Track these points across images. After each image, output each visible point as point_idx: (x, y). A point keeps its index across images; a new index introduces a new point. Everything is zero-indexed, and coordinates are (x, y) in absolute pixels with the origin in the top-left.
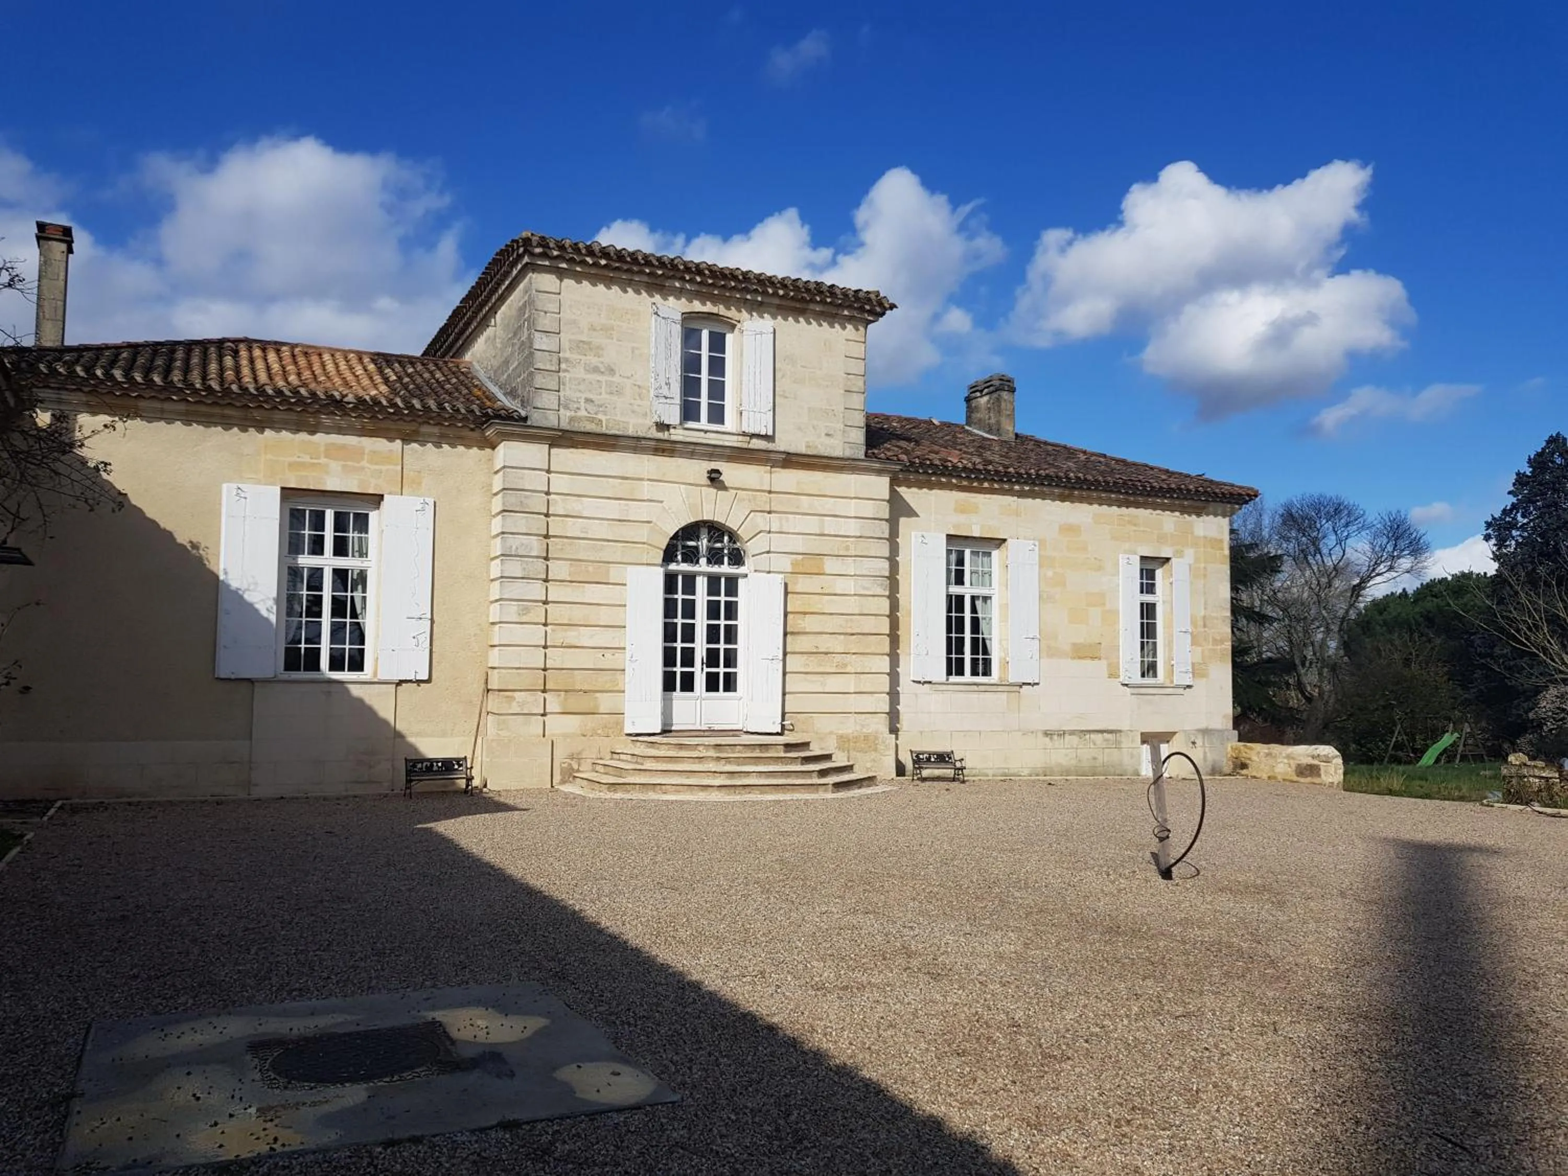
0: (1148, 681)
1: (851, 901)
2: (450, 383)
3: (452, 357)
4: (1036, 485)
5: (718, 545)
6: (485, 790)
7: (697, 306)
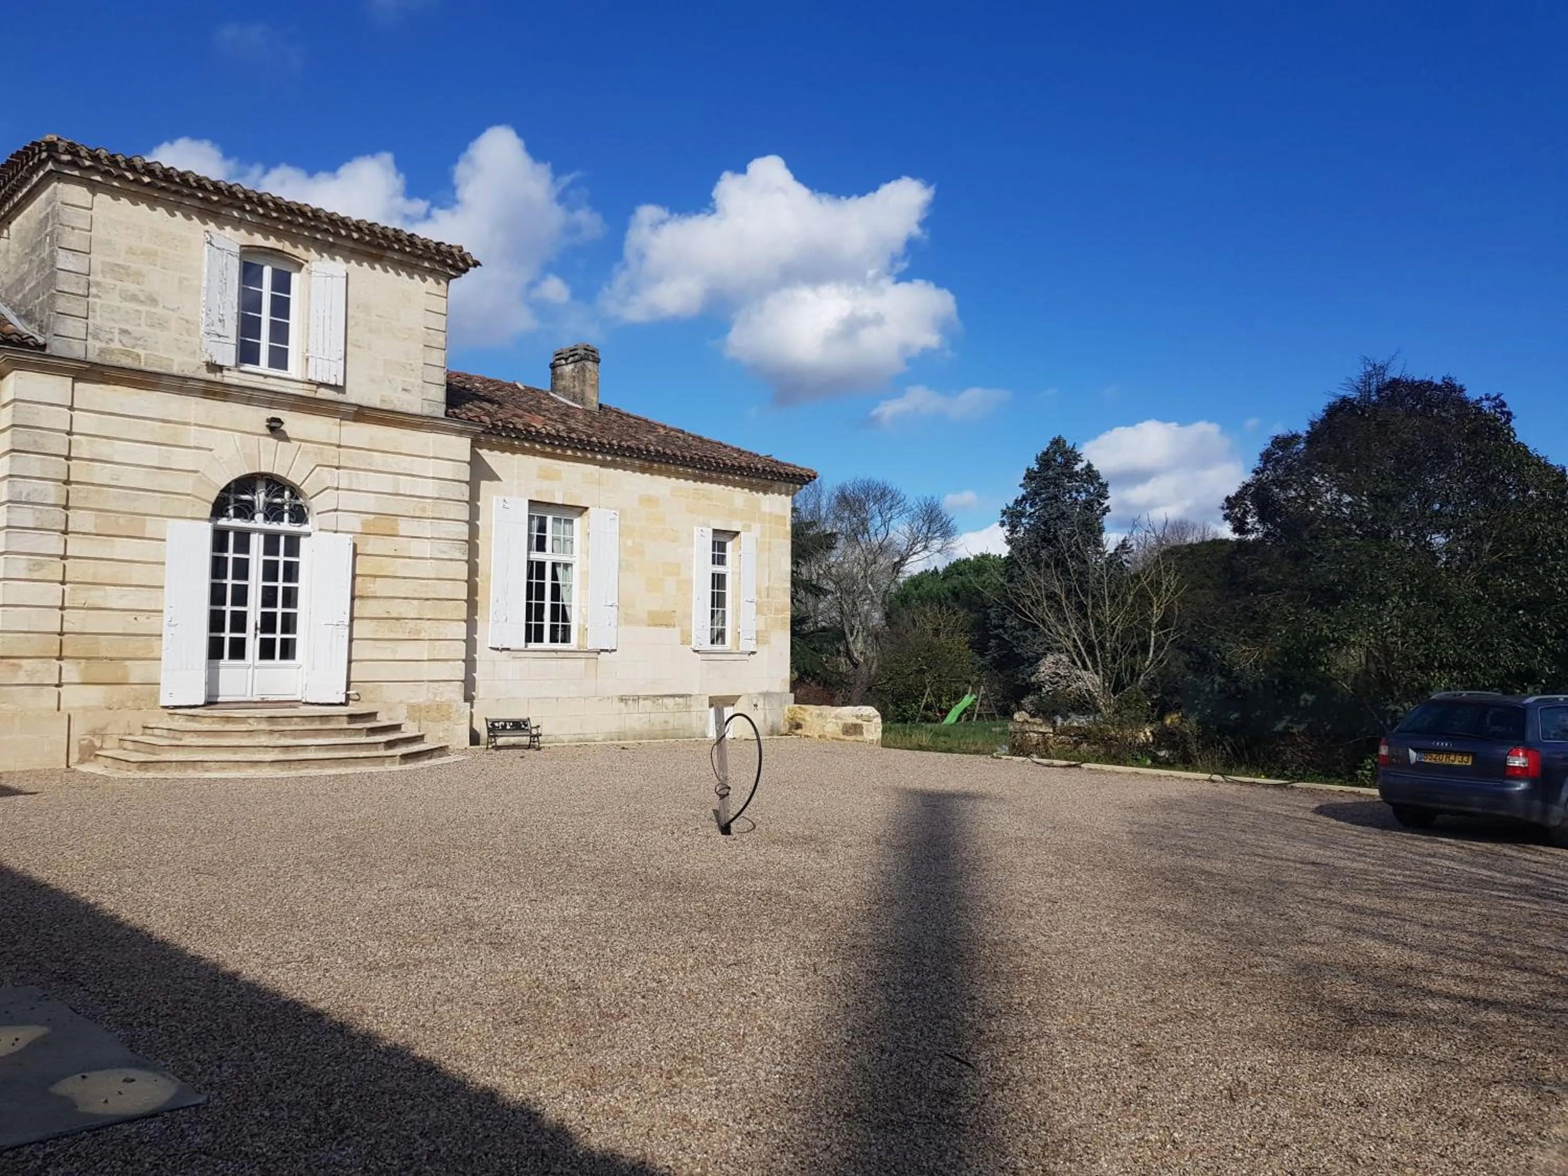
0: (718, 647)
1: (413, 874)
4: (618, 456)
5: (278, 500)
7: (258, 240)
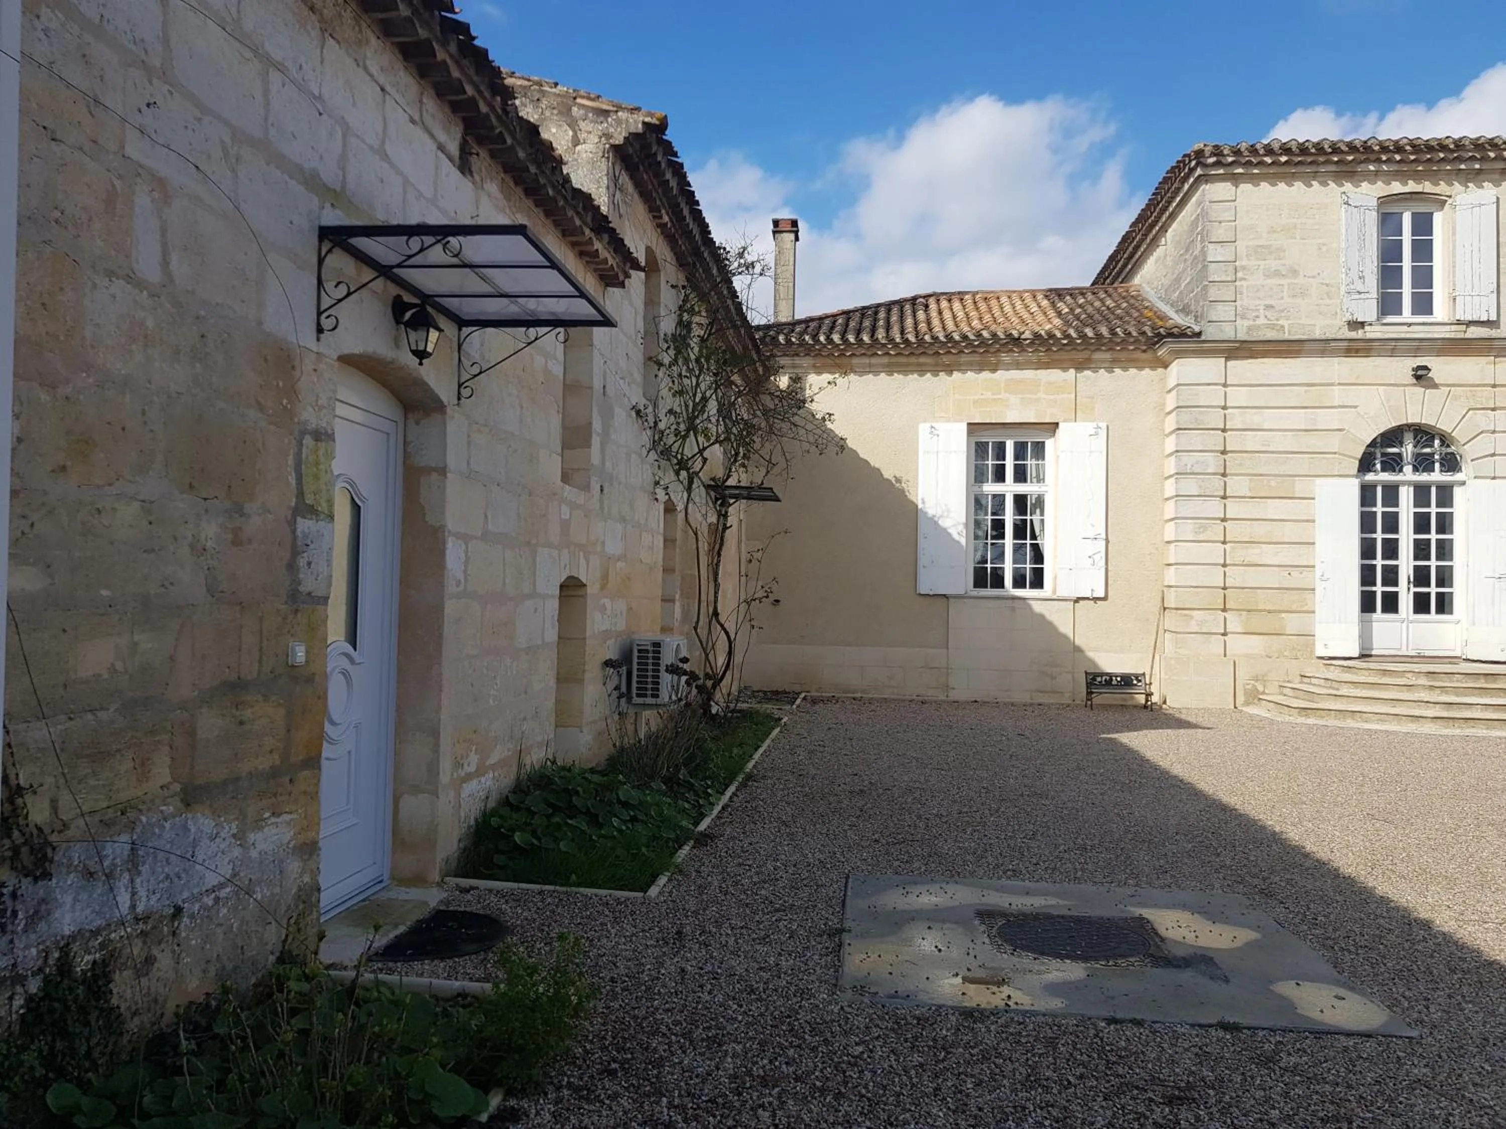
2: (1120, 308)
3: (1121, 283)
5: (1427, 450)
6: (1164, 706)
7: (1397, 187)
